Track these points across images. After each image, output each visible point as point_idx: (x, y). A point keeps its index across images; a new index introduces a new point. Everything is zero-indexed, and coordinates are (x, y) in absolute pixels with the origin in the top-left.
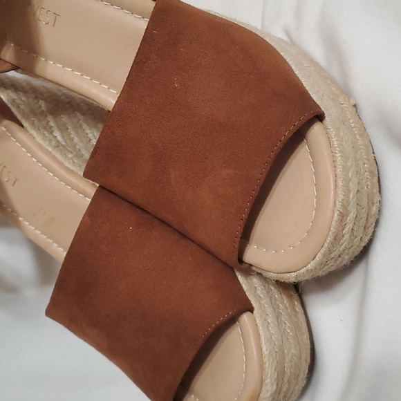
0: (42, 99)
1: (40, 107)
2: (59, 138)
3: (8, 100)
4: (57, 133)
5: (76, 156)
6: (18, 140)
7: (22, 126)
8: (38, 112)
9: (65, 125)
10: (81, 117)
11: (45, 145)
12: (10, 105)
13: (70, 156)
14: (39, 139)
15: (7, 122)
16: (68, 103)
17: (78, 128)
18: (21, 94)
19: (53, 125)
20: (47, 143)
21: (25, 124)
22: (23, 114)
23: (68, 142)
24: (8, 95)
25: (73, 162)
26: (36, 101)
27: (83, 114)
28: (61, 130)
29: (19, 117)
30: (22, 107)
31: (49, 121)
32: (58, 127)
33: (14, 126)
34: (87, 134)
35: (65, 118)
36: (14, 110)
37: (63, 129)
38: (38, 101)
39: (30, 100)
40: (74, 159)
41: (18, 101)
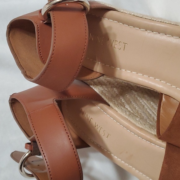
0: (114, 87)
1: (115, 92)
2: (129, 109)
3: (99, 92)
4: (127, 106)
5: (141, 119)
6: (108, 114)
7: (109, 105)
8: (115, 96)
9: (129, 100)
10: (136, 93)
11: (123, 115)
12: (101, 95)
13: (138, 119)
14: (119, 112)
15: (101, 105)
16: (127, 86)
17: (136, 100)
18: (104, 86)
19: (124, 102)
20: (124, 113)
21: (111, 104)
22: (109, 99)
23: (133, 110)
24: (99, 89)
25: (141, 123)
26: (112, 89)
27: (136, 91)
28: (128, 104)
29: (107, 101)
30: (107, 94)
31: (121, 100)
32: (126, 102)
33: (105, 107)
34: (141, 103)
35: (128, 96)
36: (103, 97)
37: (129, 103)
38: (113, 89)
39: (109, 89)
40: (140, 120)
41: (104, 92)
